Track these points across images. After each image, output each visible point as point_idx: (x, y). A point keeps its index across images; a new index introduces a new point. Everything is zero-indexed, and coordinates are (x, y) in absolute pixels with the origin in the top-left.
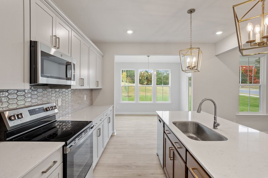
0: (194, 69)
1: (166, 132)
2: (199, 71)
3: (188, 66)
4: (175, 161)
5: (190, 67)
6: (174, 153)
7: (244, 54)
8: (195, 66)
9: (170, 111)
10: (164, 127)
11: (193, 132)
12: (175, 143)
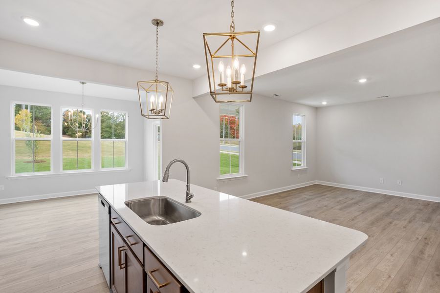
0: (161, 114)
1: (113, 221)
2: (168, 118)
3: (152, 108)
4: (129, 268)
5: (155, 111)
6: (126, 255)
7: (217, 100)
8: (162, 110)
9: (127, 184)
10: (110, 213)
11: (159, 213)
12: (127, 237)
